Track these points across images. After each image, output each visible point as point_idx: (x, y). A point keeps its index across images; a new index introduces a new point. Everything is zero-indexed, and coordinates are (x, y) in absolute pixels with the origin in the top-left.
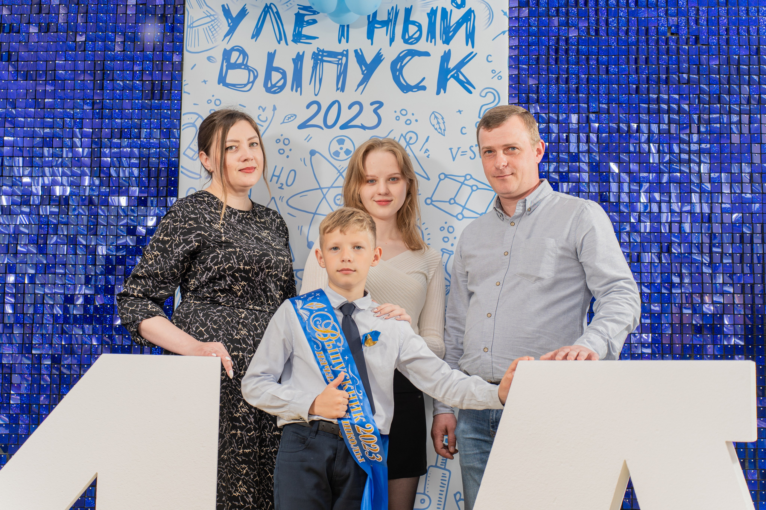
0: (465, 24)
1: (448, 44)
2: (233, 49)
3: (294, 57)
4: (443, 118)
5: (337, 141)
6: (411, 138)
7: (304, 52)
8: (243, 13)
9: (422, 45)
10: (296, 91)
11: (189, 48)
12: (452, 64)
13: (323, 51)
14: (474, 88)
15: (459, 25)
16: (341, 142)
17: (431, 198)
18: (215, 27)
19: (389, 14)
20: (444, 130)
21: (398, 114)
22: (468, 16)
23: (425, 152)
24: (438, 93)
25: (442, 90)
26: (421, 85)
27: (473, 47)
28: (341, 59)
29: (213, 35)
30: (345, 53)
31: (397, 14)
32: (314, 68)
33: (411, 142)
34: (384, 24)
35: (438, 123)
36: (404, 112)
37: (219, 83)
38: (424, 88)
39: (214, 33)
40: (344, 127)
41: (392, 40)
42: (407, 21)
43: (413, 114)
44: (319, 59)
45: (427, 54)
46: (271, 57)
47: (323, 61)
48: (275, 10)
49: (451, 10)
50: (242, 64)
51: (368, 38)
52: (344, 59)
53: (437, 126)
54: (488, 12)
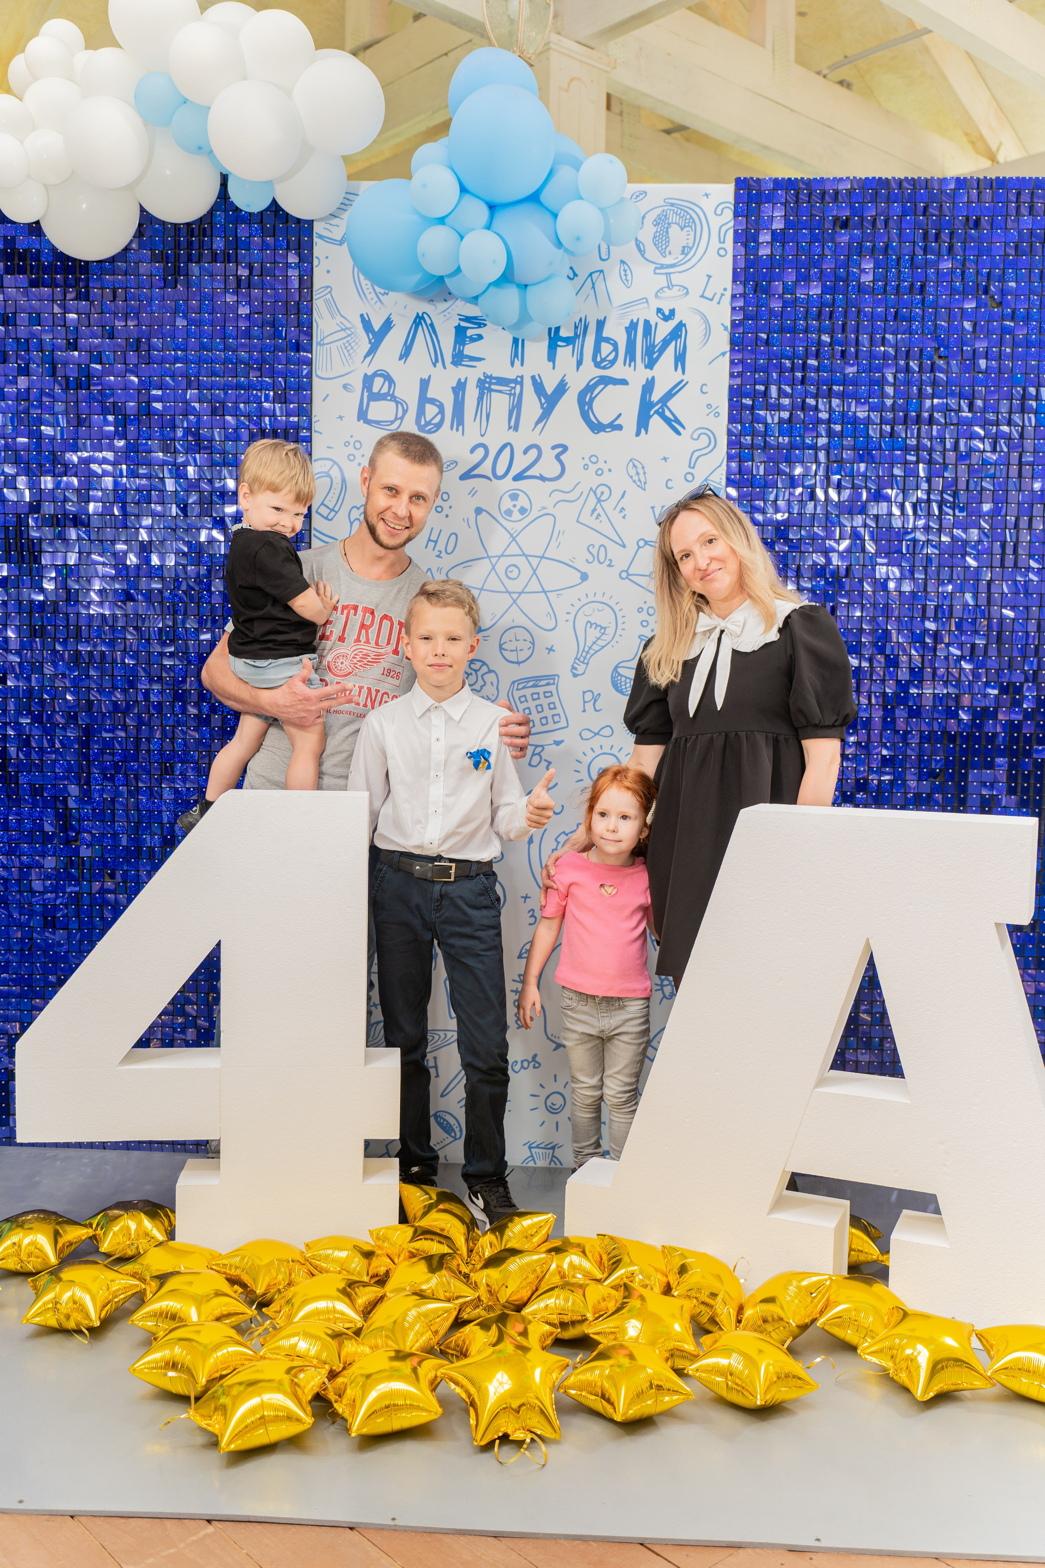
0: (674, 342)
1: (651, 369)
2: (375, 374)
3: (454, 385)
4: (643, 468)
5: (510, 496)
6: (602, 493)
7: (466, 378)
8: (388, 325)
9: (618, 371)
10: (457, 430)
11: (319, 373)
12: (656, 396)
13: (491, 377)
14: (684, 428)
15: (666, 343)
16: (514, 497)
17: (627, 571)
18: (353, 345)
19: (576, 327)
20: (645, 483)
21: (587, 461)
22: (678, 332)
23: (621, 511)
24: (638, 434)
25: (643, 431)
26: (616, 423)
27: (683, 373)
28: (514, 388)
29: (350, 355)
30: (519, 379)
31: (586, 328)
32: (480, 399)
33: (602, 498)
34: (568, 341)
35: (638, 473)
36: (594, 459)
37: (359, 420)
38: (620, 428)
39: (351, 352)
40: (518, 477)
41: (579, 363)
42: (600, 339)
43: (605, 462)
44: (486, 388)
45: (624, 382)
46: (424, 384)
47: (490, 390)
48: (429, 322)
49: (656, 324)
50: (388, 394)
51: (549, 360)
52: (518, 387)
53: (636, 478)
54: (704, 326)
